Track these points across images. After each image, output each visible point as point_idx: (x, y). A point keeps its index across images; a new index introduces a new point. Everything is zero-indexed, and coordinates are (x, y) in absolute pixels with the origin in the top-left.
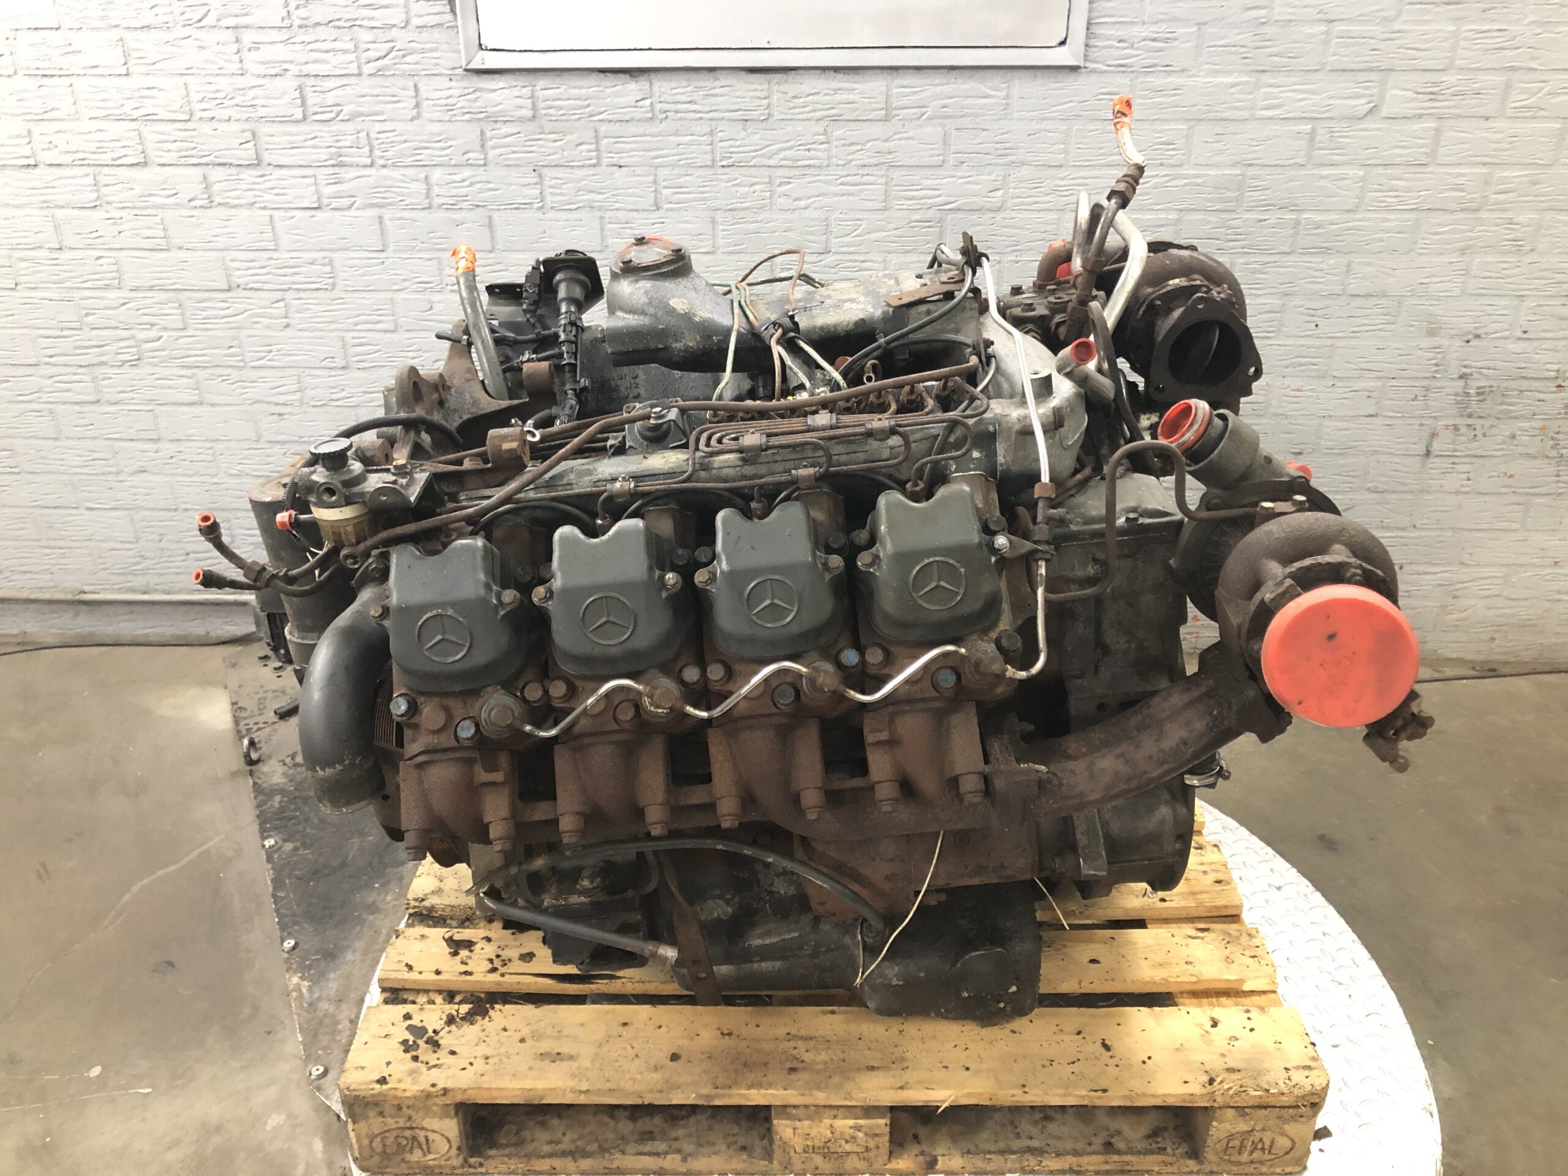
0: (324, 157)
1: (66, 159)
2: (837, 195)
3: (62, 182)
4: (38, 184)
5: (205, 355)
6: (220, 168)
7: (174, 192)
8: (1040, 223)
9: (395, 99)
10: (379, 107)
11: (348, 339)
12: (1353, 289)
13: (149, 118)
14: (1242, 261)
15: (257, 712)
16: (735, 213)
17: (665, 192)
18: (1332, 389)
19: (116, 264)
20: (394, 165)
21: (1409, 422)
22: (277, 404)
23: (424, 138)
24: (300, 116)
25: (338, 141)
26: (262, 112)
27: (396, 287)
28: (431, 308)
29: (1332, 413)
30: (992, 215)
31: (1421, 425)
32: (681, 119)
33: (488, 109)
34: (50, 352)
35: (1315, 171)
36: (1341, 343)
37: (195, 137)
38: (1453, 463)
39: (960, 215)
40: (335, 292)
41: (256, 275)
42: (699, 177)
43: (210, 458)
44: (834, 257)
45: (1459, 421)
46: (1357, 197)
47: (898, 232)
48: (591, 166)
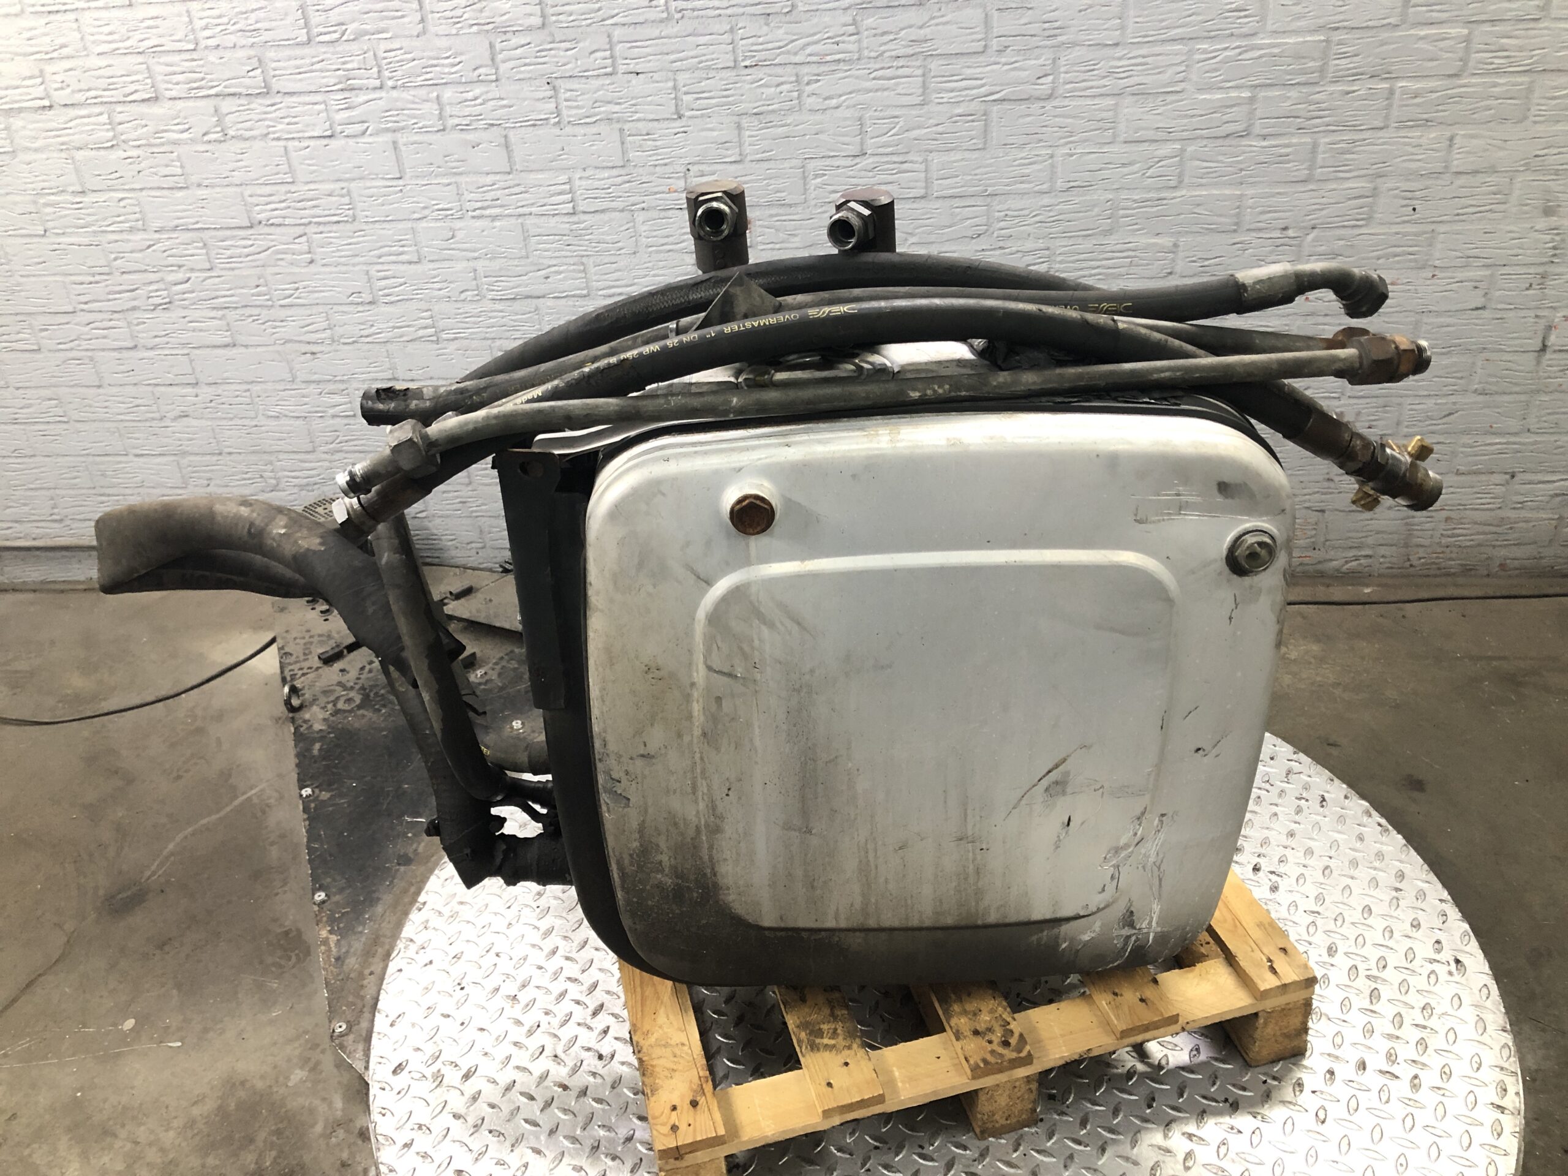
0: (332, 81)
1: (80, 97)
2: (871, 91)
3: (78, 121)
4: (54, 125)
5: (232, 296)
6: (229, 99)
7: (187, 126)
8: (1096, 110)
9: (399, 14)
10: (382, 24)
11: (373, 273)
12: (1456, 164)
13: (156, 50)
14: (1327, 140)
15: (302, 657)
16: (761, 117)
17: (686, 98)
18: (1435, 281)
19: (138, 205)
20: (403, 86)
21: (1523, 313)
22: (309, 343)
23: (431, 54)
24: (305, 39)
25: (344, 63)
26: (266, 36)
27: (416, 216)
28: (453, 237)
29: (1431, 308)
30: (1042, 104)
31: (1537, 316)
32: (697, 17)
33: (497, 19)
34: (83, 299)
35: (1412, 32)
36: (1442, 228)
37: (203, 66)
39: (1007, 106)
40: (356, 223)
41: (276, 209)
42: (721, 79)
43: (248, 400)
44: (871, 160)
46: (1461, 60)
47: (940, 129)
48: (606, 74)
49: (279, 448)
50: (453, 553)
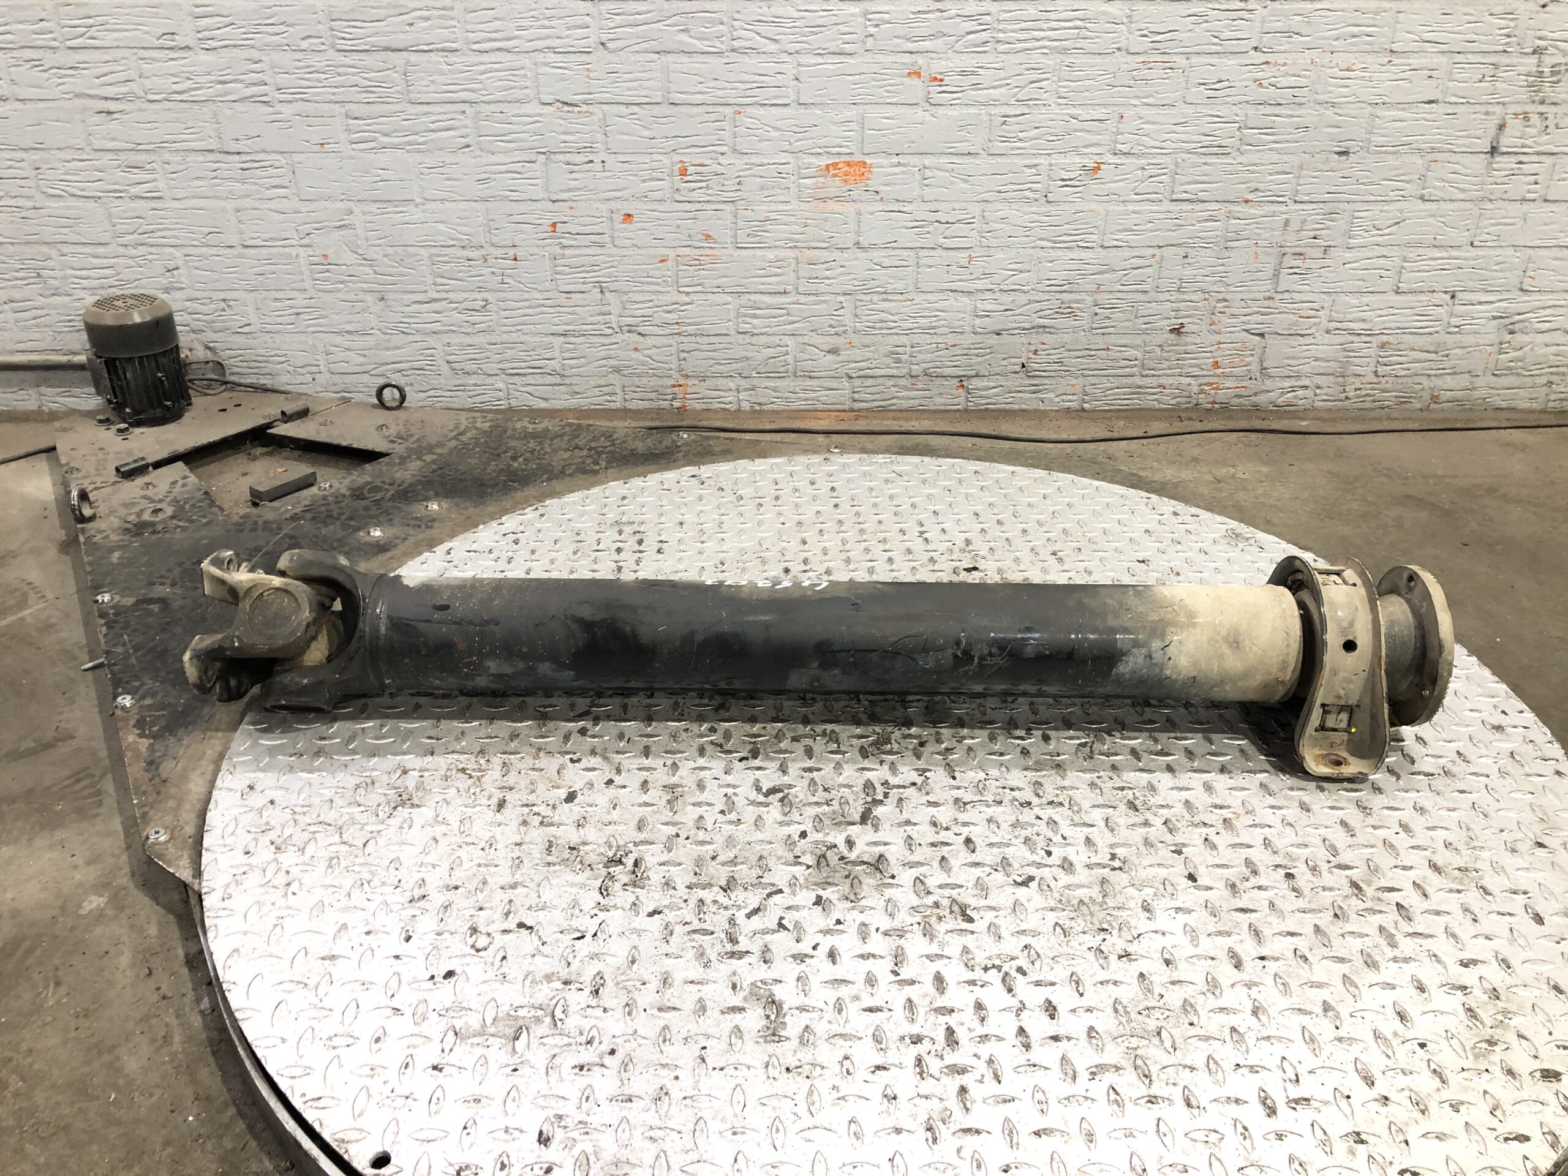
15: (92, 471)
18: (1387, 68)
21: (1472, 108)
22: (106, 99)
29: (1386, 100)
31: (1487, 113)
38: (1521, 163)
43: (23, 174)
45: (1529, 108)
49: (63, 238)
50: (285, 379)
